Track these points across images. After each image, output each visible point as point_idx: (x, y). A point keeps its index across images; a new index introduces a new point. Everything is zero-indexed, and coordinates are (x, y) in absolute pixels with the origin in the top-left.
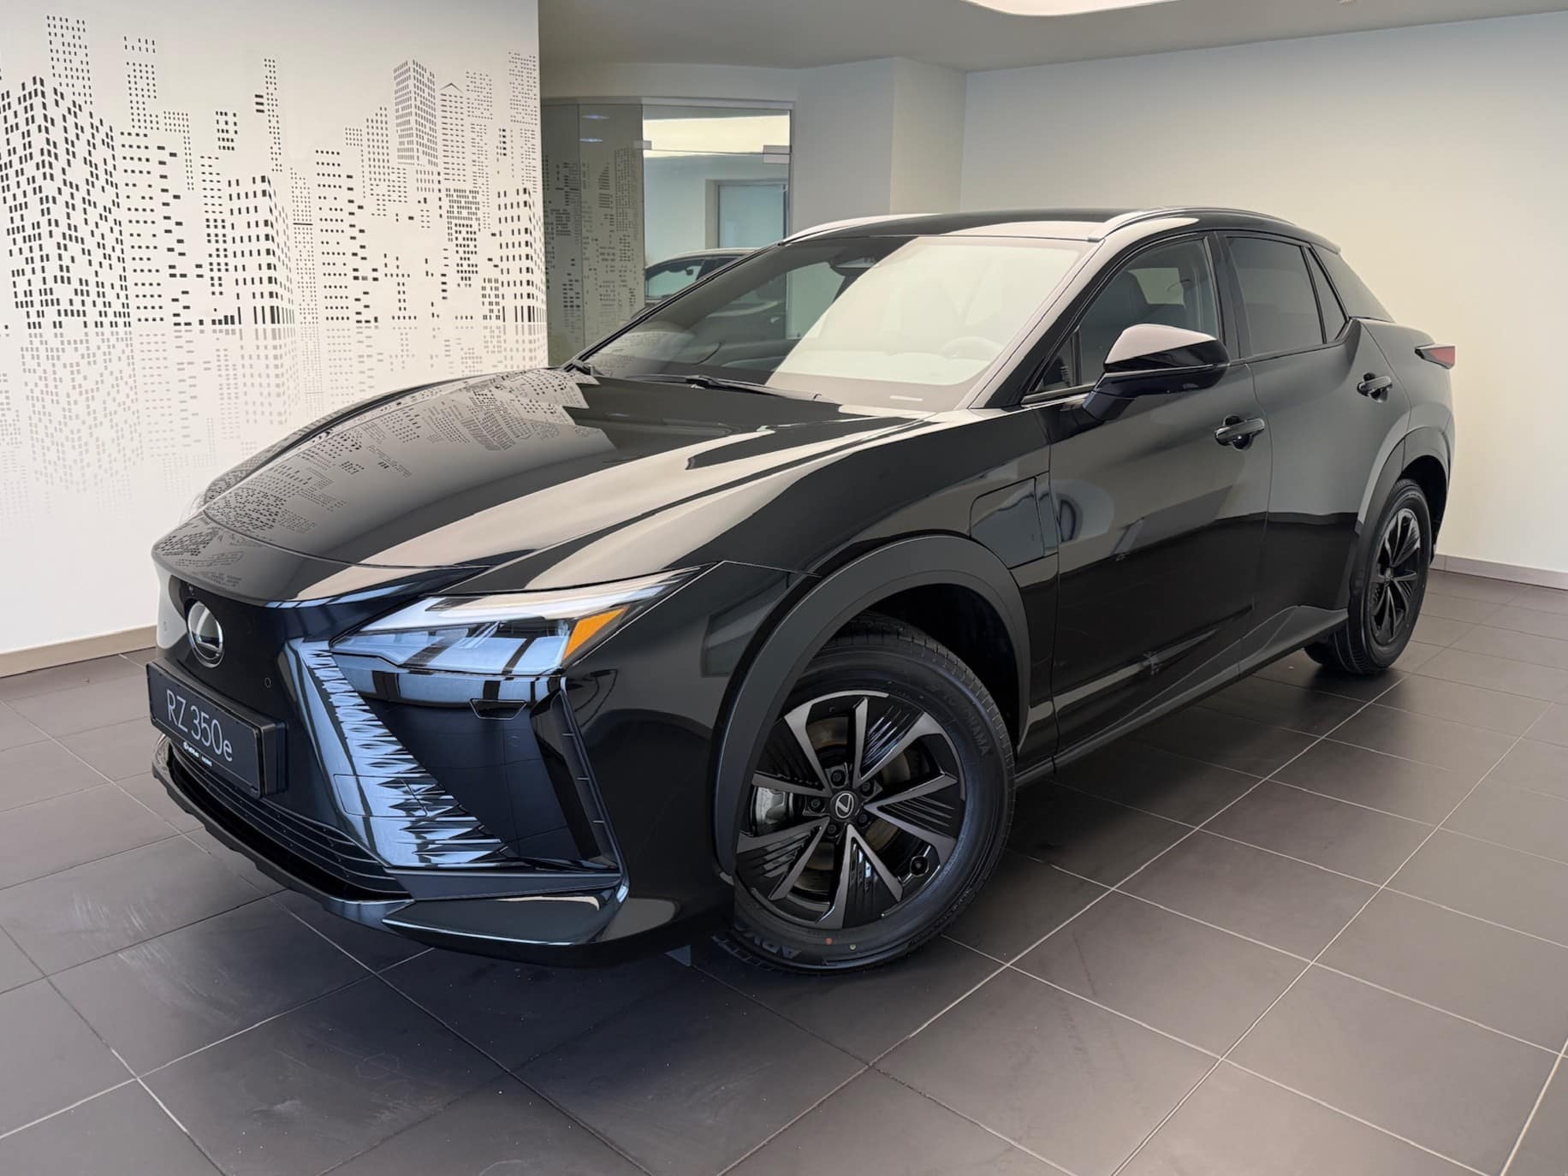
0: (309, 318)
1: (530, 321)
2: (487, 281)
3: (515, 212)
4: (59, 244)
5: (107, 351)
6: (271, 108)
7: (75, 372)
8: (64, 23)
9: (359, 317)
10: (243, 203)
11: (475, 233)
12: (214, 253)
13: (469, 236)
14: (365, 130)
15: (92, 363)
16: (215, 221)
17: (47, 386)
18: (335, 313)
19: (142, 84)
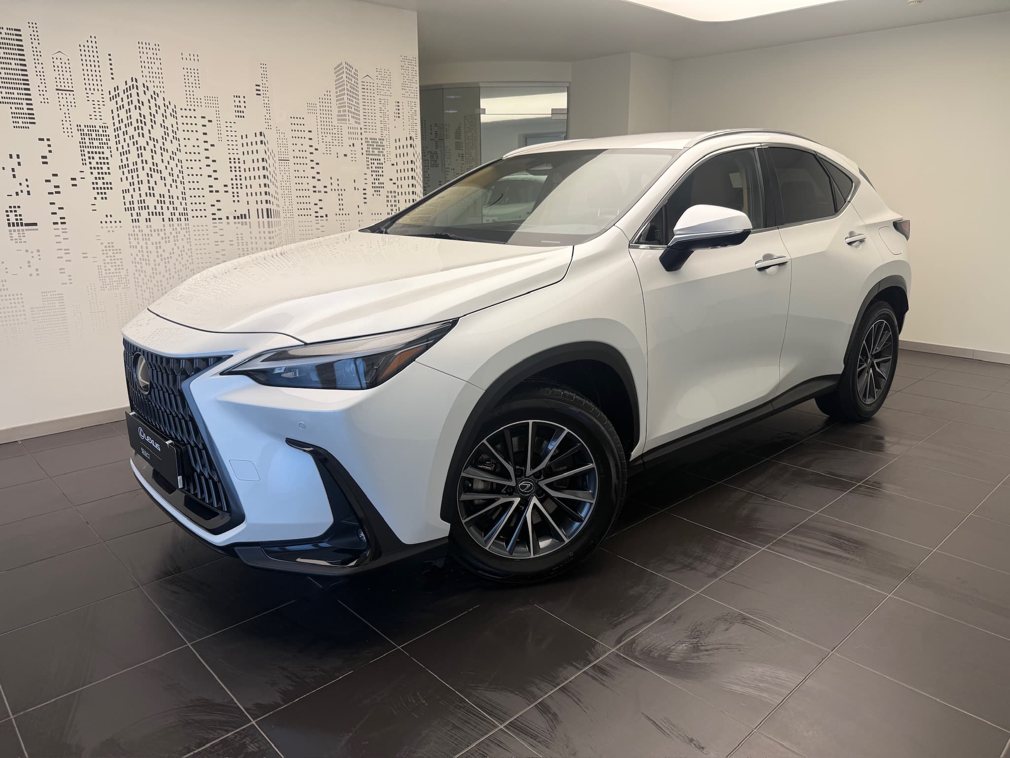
0: (288, 215)
2: (389, 192)
3: (405, 151)
4: (148, 174)
6: (264, 92)
7: (158, 248)
8: (148, 46)
9: (317, 214)
10: (250, 148)
11: (382, 164)
12: (234, 178)
13: (379, 166)
14: (318, 104)
15: (168, 242)
16: (234, 159)
17: (143, 255)
18: (303, 212)
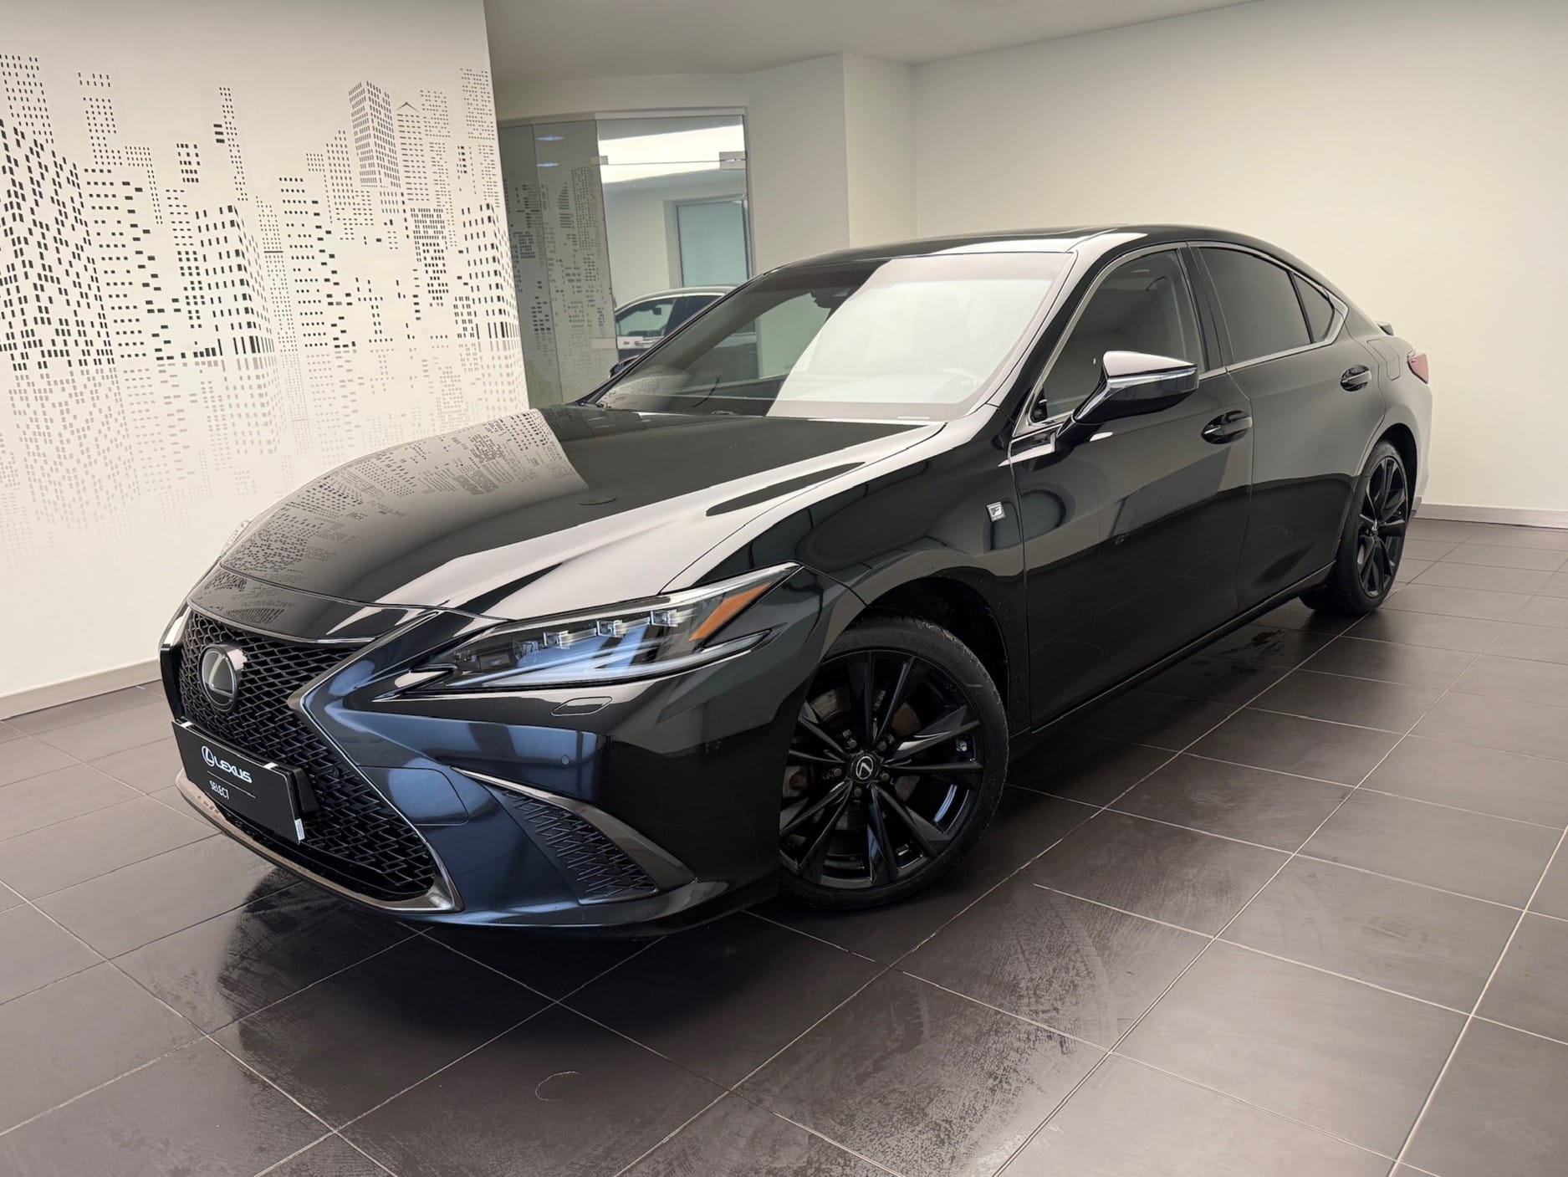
0: (288, 346)
1: (503, 336)
2: (458, 299)
4: (35, 285)
5: (94, 389)
6: (230, 136)
7: (65, 412)
8: (17, 62)
9: (337, 343)
10: (213, 235)
11: (442, 251)
12: (189, 286)
13: (437, 255)
14: (326, 155)
15: (80, 401)
16: (187, 253)
17: (38, 427)
18: (313, 340)
19: (101, 119)
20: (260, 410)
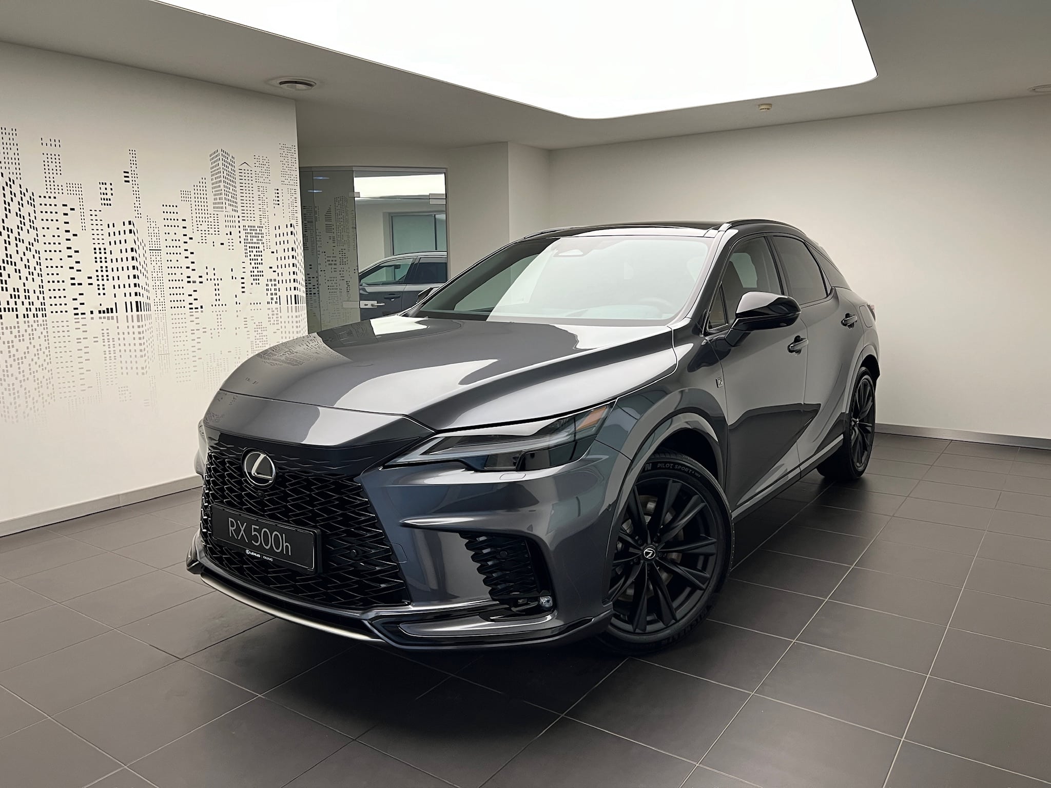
0: (160, 308)
1: (296, 303)
2: (269, 280)
3: (285, 238)
5: (31, 333)
6: (134, 179)
7: (11, 347)
8: (4, 131)
9: (191, 306)
10: (117, 238)
11: (261, 252)
12: (100, 270)
13: (258, 254)
14: (193, 192)
15: (22, 340)
16: (100, 249)
18: (176, 304)
19: (52, 166)
20: (138, 347)
